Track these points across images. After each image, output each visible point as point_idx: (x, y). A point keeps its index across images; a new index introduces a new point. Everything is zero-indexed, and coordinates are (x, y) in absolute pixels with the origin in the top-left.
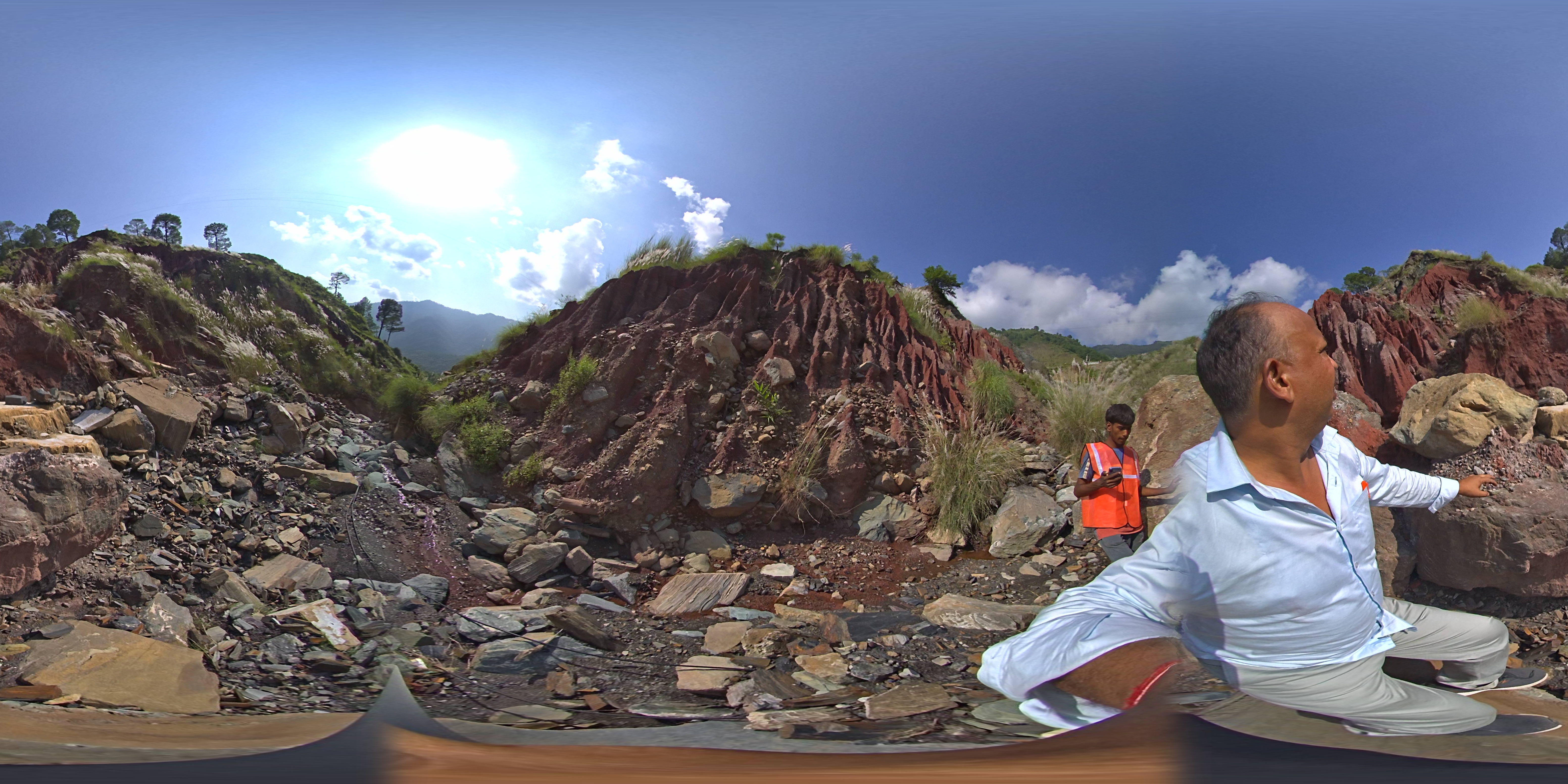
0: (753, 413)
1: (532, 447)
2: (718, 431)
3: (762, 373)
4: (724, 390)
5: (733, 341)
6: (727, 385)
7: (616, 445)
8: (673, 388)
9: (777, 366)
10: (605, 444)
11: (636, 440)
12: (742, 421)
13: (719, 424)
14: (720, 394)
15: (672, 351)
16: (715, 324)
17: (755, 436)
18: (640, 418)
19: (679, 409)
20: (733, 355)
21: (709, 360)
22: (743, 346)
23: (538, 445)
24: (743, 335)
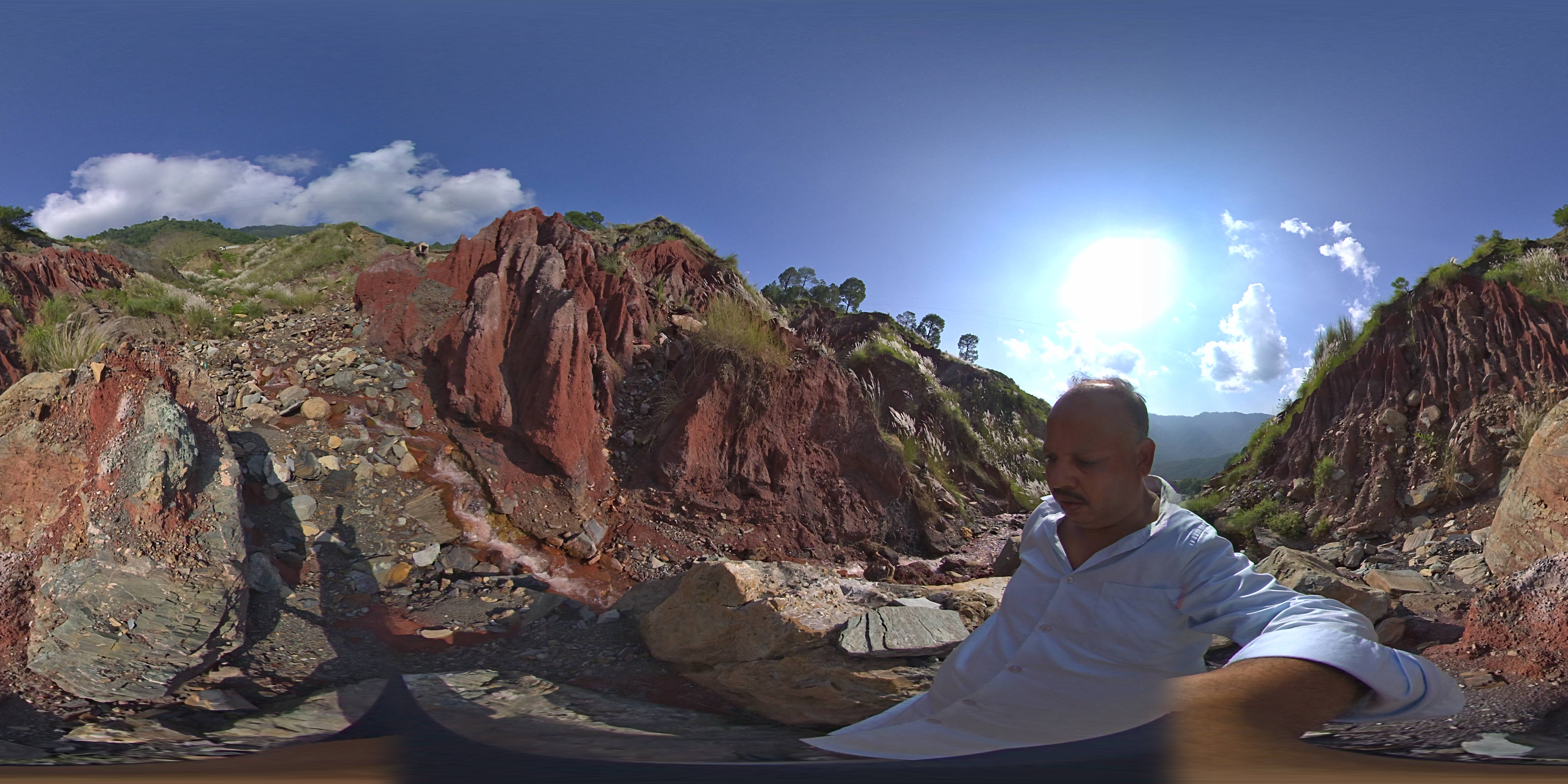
0: (1423, 449)
1: (1317, 516)
2: (1408, 466)
3: (1421, 423)
4: (1403, 443)
5: (1399, 410)
6: (1404, 439)
7: (1360, 495)
8: (1377, 454)
9: (1426, 415)
10: (1355, 497)
11: (1368, 489)
12: (1418, 456)
13: (1408, 463)
14: (1402, 447)
15: (1368, 433)
16: (1384, 404)
17: (1427, 461)
18: (1367, 477)
19: (1383, 465)
20: (1402, 418)
21: (1389, 430)
22: (1406, 409)
23: (1320, 513)
24: (1404, 400)
